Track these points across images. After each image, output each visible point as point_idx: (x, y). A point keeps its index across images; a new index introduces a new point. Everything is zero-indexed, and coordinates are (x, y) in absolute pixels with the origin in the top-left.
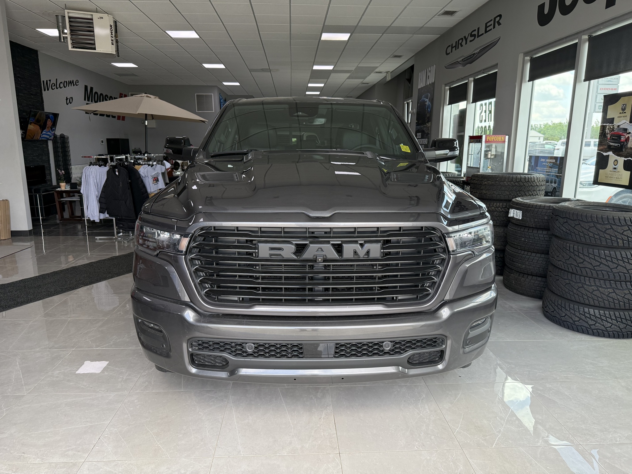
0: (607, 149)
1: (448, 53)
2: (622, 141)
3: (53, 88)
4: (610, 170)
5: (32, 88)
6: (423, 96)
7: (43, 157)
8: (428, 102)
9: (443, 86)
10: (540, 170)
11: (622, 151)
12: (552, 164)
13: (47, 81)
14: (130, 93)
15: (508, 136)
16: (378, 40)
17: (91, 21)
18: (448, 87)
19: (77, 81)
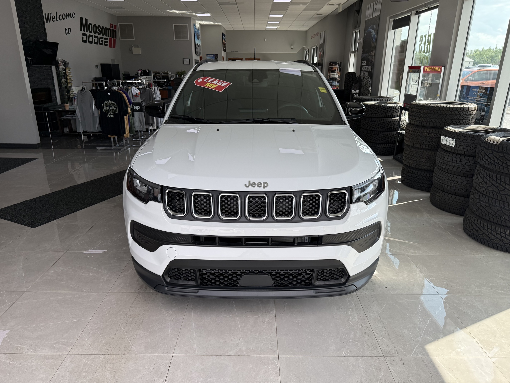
3: (54, 20)
5: (36, 20)
6: (369, 27)
7: (49, 80)
8: (373, 33)
9: (388, 18)
10: (471, 99)
12: (482, 94)
13: (48, 14)
14: (119, 24)
15: (444, 67)
18: (392, 20)
19: (74, 14)
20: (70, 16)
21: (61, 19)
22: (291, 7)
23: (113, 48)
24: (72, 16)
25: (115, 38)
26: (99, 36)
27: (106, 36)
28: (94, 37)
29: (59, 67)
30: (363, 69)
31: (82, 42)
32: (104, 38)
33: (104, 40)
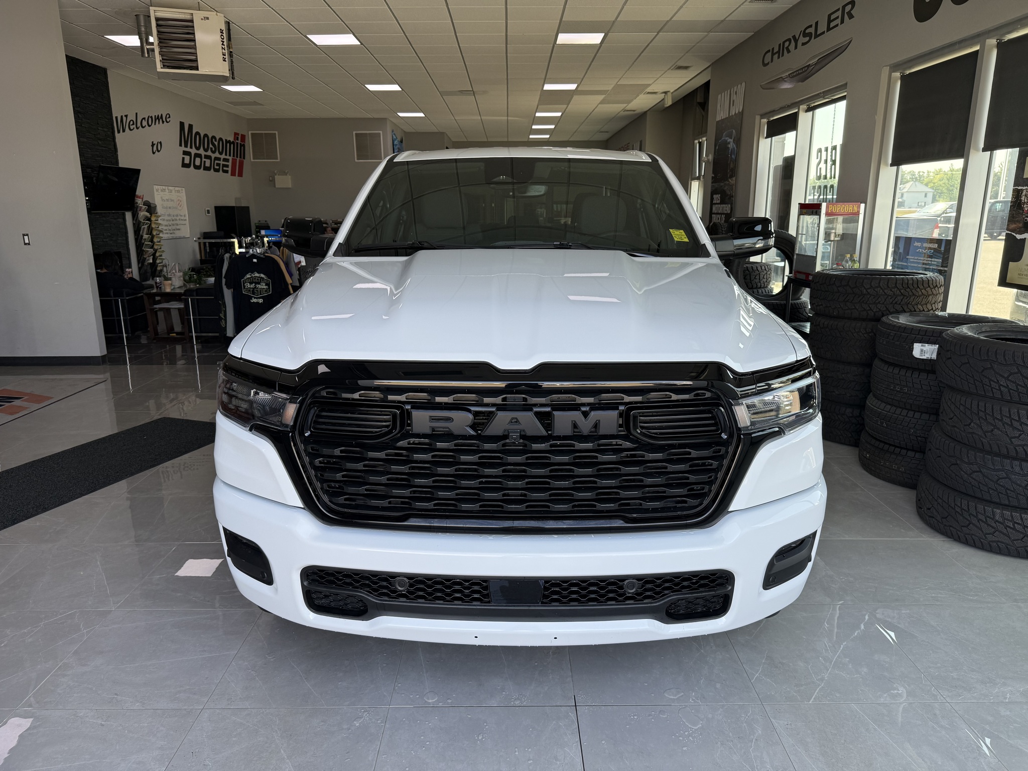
0: (1023, 229)
1: (766, 62)
3: (132, 127)
5: (99, 128)
6: (724, 134)
8: (731, 143)
9: (758, 117)
10: (913, 260)
12: (932, 251)
13: (122, 116)
14: (250, 132)
15: (864, 204)
16: (650, 43)
17: (190, 24)
18: (765, 121)
19: (168, 115)
20: (161, 120)
21: (145, 126)
22: (575, 98)
23: (238, 176)
24: (164, 120)
25: (242, 159)
26: (213, 156)
27: (226, 155)
28: (205, 158)
29: (138, 214)
30: (714, 210)
31: (182, 167)
32: (222, 160)
33: (222, 162)
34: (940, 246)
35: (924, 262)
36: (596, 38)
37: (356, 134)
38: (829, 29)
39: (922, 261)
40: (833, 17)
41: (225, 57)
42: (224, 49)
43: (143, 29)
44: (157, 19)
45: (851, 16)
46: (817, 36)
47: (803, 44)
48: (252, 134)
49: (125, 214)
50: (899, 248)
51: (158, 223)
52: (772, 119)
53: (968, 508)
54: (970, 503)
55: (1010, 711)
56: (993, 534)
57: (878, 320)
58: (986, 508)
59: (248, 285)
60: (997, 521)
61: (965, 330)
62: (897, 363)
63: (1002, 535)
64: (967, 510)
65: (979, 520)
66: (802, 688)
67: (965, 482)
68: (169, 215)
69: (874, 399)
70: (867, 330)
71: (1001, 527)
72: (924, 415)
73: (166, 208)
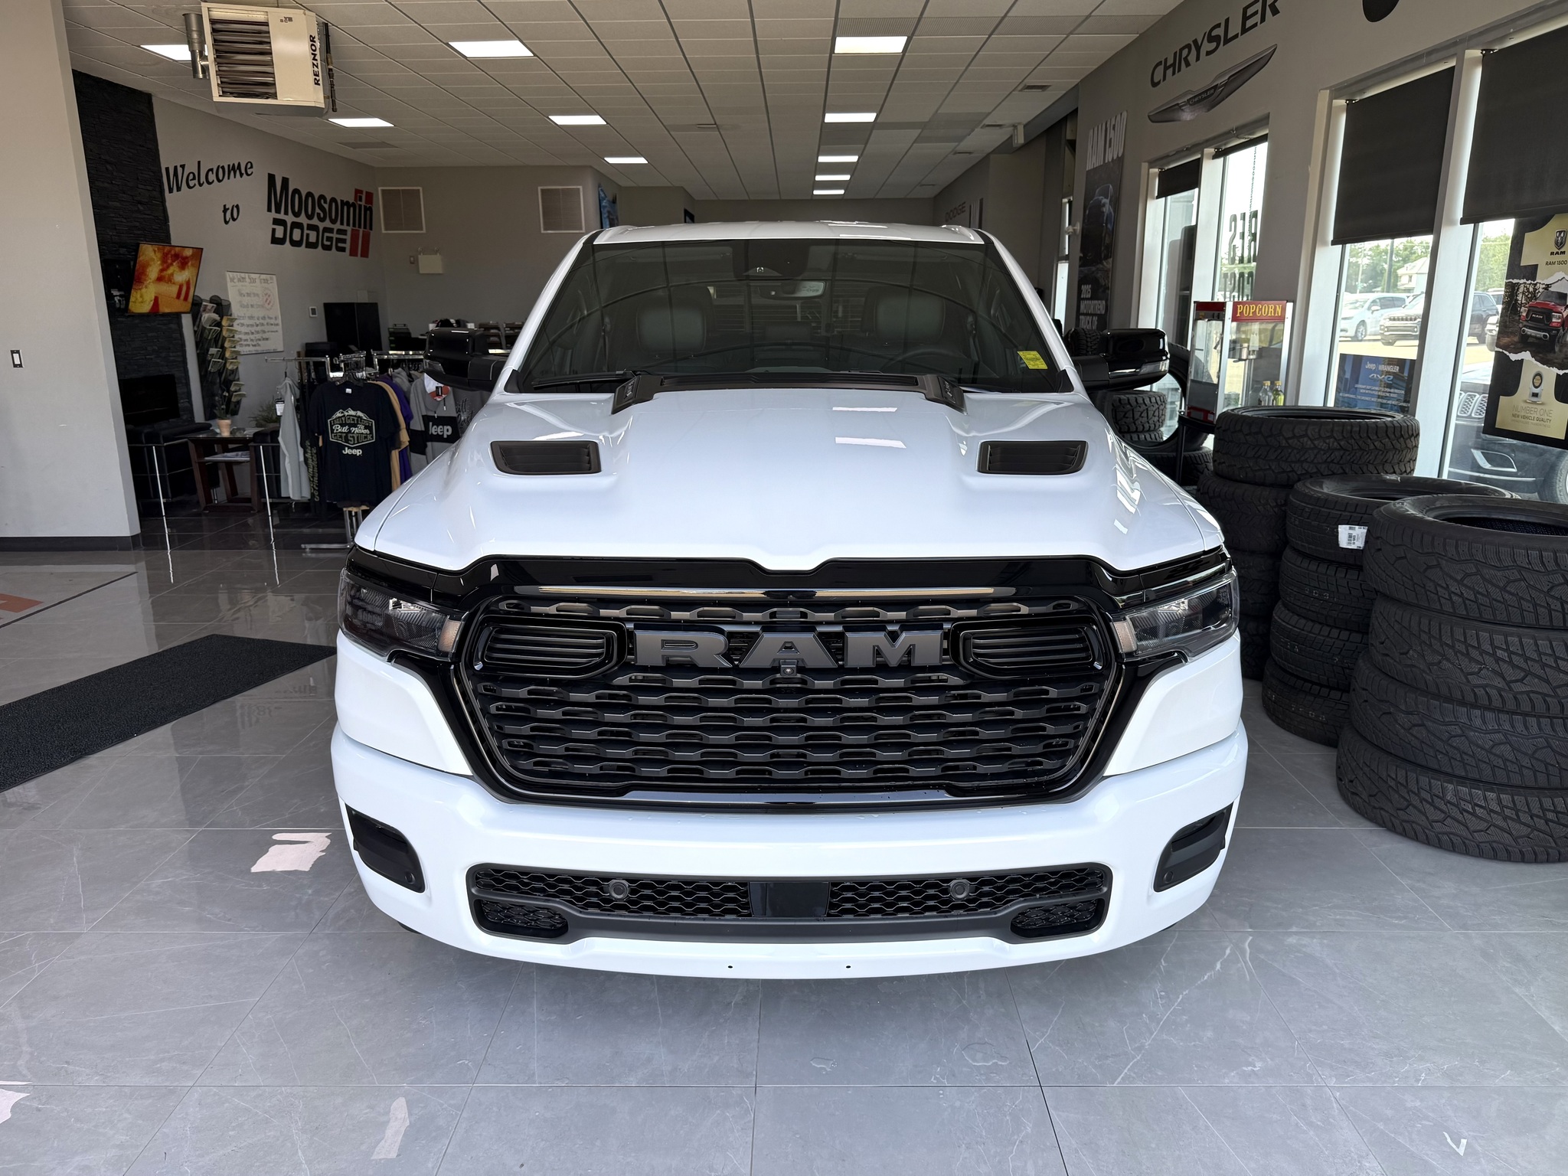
0: (1519, 345)
1: (1156, 80)
2: (1554, 324)
3: (191, 183)
4: (1525, 399)
5: (139, 186)
6: (1098, 190)
7: (171, 354)
8: (1107, 206)
9: (1145, 165)
10: (1364, 391)
11: (1553, 350)
12: (1392, 377)
13: (176, 168)
15: (1292, 304)
16: (979, 51)
17: (264, 28)
18: (1156, 170)
19: (249, 165)
20: (238, 171)
21: (213, 181)
22: (876, 134)
23: (362, 256)
24: (243, 171)
25: (368, 230)
26: (321, 226)
27: (342, 224)
28: (308, 229)
29: (201, 316)
30: (1083, 309)
31: (272, 242)
32: (335, 231)
33: (335, 236)
34: (1402, 370)
35: (1380, 393)
36: (894, 44)
37: (542, 190)
38: (1244, 30)
39: (1376, 393)
40: (1250, 12)
41: (318, 78)
42: (317, 67)
43: (195, 36)
44: (213, 22)
45: (1275, 11)
46: (1227, 41)
47: (1209, 53)
48: (383, 191)
49: (181, 317)
50: (1344, 372)
51: (232, 330)
52: (1166, 168)
53: (1407, 781)
54: (1409, 773)
55: (1422, 1101)
56: (1442, 822)
57: (1289, 486)
58: (1432, 781)
59: (338, 428)
60: (1449, 802)
61: (1408, 506)
62: (1315, 554)
63: (1456, 824)
64: (1405, 784)
65: (1422, 800)
66: (1108, 1062)
67: (1401, 741)
68: (251, 318)
69: (1283, 609)
70: (1279, 501)
71: (1455, 812)
72: (1354, 634)
73: (247, 306)
